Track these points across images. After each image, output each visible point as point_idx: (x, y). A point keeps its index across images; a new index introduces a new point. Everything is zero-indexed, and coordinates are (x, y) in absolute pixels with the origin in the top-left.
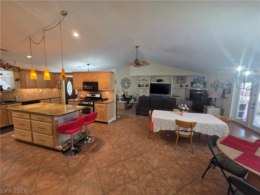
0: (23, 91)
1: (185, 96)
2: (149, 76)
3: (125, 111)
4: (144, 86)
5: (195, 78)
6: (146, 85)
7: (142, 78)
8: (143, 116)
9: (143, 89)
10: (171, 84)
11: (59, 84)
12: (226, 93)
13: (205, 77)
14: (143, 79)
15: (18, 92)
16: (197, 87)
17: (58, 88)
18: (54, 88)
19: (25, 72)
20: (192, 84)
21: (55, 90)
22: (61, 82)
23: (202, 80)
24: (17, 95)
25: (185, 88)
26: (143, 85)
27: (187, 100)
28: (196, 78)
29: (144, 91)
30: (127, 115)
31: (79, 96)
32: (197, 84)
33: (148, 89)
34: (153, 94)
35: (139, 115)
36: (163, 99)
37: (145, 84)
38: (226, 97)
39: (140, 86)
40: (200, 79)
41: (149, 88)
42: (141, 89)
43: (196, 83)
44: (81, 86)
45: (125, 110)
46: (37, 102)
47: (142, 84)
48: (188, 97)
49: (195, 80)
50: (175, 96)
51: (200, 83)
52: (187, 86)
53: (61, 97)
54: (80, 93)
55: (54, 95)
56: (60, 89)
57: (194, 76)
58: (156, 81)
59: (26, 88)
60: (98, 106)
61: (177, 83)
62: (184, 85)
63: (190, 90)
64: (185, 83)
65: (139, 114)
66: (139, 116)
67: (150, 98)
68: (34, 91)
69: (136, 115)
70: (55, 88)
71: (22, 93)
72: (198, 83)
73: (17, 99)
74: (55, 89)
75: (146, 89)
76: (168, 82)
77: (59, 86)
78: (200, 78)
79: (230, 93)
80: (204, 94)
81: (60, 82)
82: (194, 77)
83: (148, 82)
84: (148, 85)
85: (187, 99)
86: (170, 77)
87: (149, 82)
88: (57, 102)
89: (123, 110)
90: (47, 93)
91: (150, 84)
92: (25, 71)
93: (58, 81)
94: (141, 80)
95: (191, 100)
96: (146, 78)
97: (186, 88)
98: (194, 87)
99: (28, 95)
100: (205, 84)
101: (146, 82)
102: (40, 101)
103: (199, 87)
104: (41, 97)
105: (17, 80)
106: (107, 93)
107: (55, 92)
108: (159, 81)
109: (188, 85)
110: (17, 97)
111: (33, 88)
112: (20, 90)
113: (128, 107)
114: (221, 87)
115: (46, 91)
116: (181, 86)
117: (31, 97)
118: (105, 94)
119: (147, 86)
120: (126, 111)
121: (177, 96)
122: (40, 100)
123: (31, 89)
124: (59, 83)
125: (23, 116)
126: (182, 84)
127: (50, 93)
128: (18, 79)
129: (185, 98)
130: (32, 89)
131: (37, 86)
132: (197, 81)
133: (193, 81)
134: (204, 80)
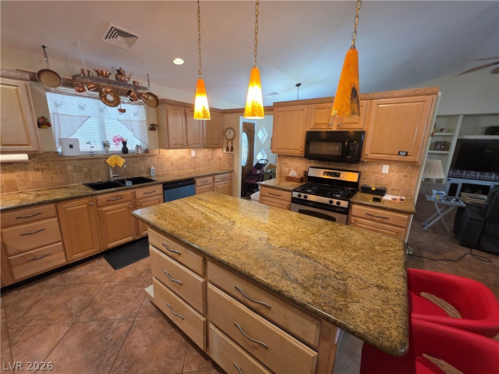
0: (163, 155)
6: (437, 143)
11: (231, 138)
15: (154, 155)
17: (227, 150)
18: (217, 148)
19: (169, 107)
21: (221, 153)
22: (235, 133)
24: (154, 165)
31: (281, 172)
41: (452, 152)
44: (298, 144)
46: (190, 182)
53: (233, 171)
54: (285, 164)
55: (218, 164)
56: (232, 150)
58: (482, 130)
59: (169, 148)
60: (368, 217)
65: (477, 247)
68: (182, 154)
70: (221, 148)
71: (161, 158)
73: (152, 174)
74: (221, 150)
77: (230, 143)
81: (232, 134)
84: (446, 144)
87: (457, 134)
88: (225, 184)
90: (205, 160)
91: (457, 140)
92: (168, 104)
93: (228, 131)
99: (172, 165)
102: (195, 179)
104: (194, 168)
105: (152, 128)
106: (385, 169)
107: (220, 159)
110: (153, 168)
111: (182, 147)
112: (157, 151)
115: (202, 156)
117: (177, 169)
118: (373, 173)
119: (441, 146)
122: (195, 177)
123: (176, 150)
124: (230, 136)
125: (180, 254)
127: (209, 160)
128: (155, 125)
130: (179, 150)
131: (189, 143)
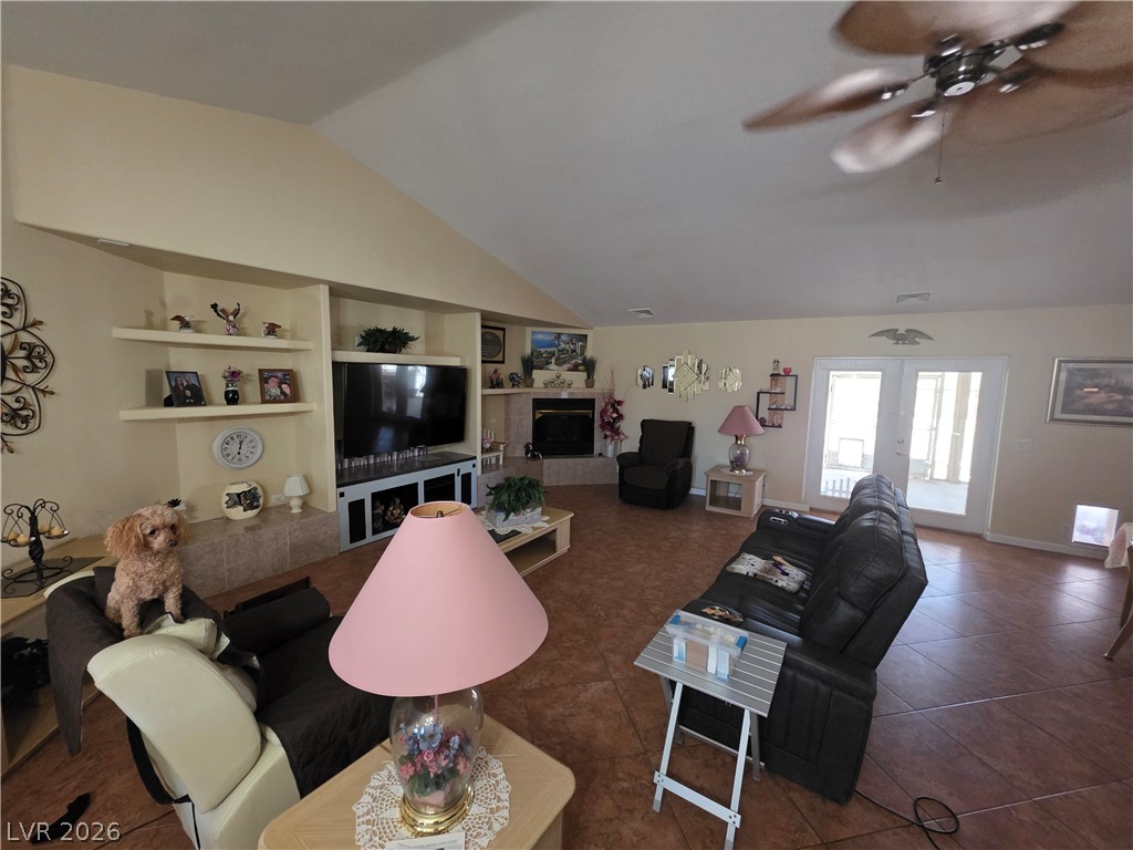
1: (507, 437)
5: (540, 337)
10: (465, 370)
13: (585, 336)
16: (558, 383)
20: (528, 366)
23: (574, 351)
27: (534, 457)
28: (548, 338)
29: (236, 446)
32: (552, 366)
40: (563, 346)
43: (548, 363)
47: (206, 366)
48: (529, 440)
49: (542, 350)
50: (488, 445)
51: (566, 366)
57: (534, 329)
63: (534, 399)
64: (503, 362)
72: (556, 364)
76: (433, 354)
78: (564, 338)
79: (794, 408)
82: (533, 333)
84: (292, 379)
85: (532, 452)
91: (334, 365)
98: (537, 385)
100: (589, 367)
103: (565, 384)
114: (729, 386)
116: (498, 382)
119: (279, 385)
132: (552, 354)
133: (529, 352)
134: (583, 348)
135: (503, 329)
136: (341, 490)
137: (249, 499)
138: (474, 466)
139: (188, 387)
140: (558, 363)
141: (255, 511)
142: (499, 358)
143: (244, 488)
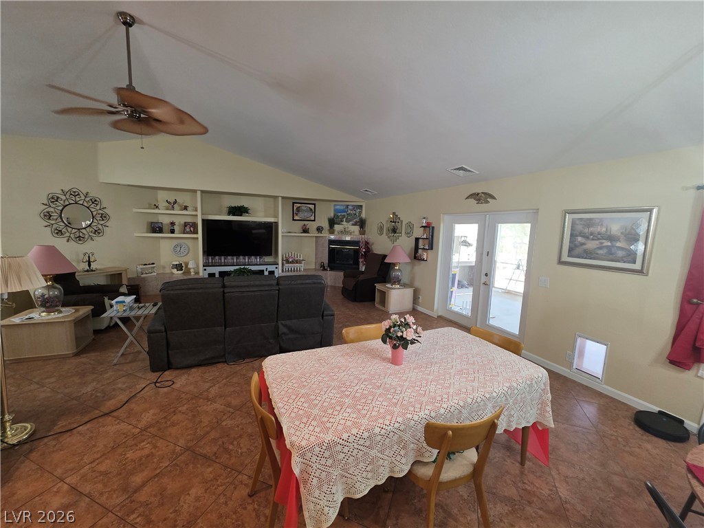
1: (316, 258)
2: (194, 191)
3: (75, 361)
4: (176, 228)
5: (338, 207)
6: (186, 224)
7: (162, 197)
8: (194, 370)
9: (175, 242)
10: (276, 223)
12: (424, 249)
13: (361, 206)
14: (169, 203)
16: (345, 232)
20: (332, 222)
23: (355, 214)
25: (316, 237)
26: (173, 224)
27: (324, 269)
28: (342, 208)
29: (177, 249)
30: (89, 389)
32: (344, 223)
33: (197, 238)
34: (217, 257)
35: (169, 368)
36: (278, 284)
37: (180, 221)
38: (423, 260)
39: (156, 228)
40: (349, 212)
41: (200, 235)
42: (162, 241)
43: (342, 221)
45: (77, 355)
47: (165, 220)
48: (326, 261)
49: (339, 214)
50: (291, 260)
51: (351, 223)
52: (319, 229)
57: (336, 203)
58: (226, 210)
61: (294, 220)
62: (313, 226)
63: (329, 240)
64: (314, 221)
65: (169, 366)
66: (168, 375)
67: (224, 286)
69: (153, 376)
72: (346, 222)
75: (189, 243)
76: (266, 216)
78: (350, 207)
79: (431, 248)
80: (364, 250)
82: (335, 205)
83: (194, 213)
84: (194, 225)
85: (324, 267)
86: (272, 199)
87: (199, 213)
89: (63, 358)
91: (203, 220)
94: (162, 204)
95: (332, 269)
96: (183, 199)
97: (318, 235)
98: (336, 233)
100: (362, 224)
101: (184, 212)
103: (349, 232)
108: (235, 211)
109: (322, 228)
113: (96, 332)
114: (409, 234)
116: (305, 231)
119: (190, 227)
120: (83, 359)
121: (296, 259)
126: (306, 223)
129: (316, 263)
132: (344, 216)
133: (332, 215)
134: (360, 213)
135: (315, 204)
136: (205, 268)
137: (179, 267)
138: (276, 268)
139: (158, 227)
140: (348, 221)
141: (181, 272)
142: (312, 218)
143: (177, 263)
